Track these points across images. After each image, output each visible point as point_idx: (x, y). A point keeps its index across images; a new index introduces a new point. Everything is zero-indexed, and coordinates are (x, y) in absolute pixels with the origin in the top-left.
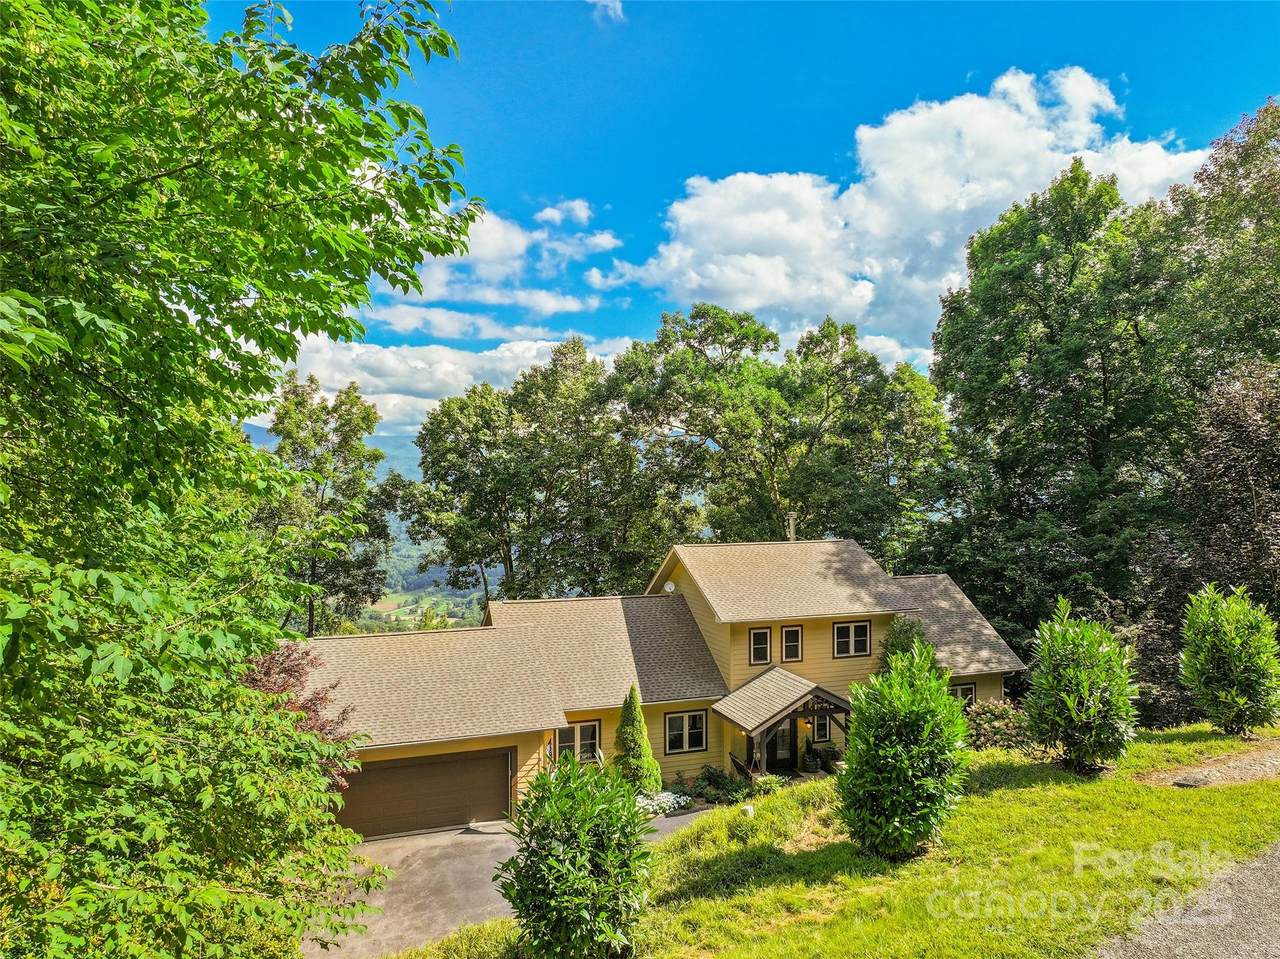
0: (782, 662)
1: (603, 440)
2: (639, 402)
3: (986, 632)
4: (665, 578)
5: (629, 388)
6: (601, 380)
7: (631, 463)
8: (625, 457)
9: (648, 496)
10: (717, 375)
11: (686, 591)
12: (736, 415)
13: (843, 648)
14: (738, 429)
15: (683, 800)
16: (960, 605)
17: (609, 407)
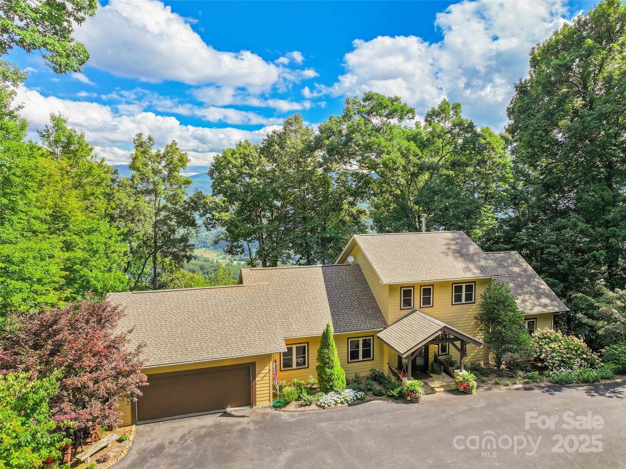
0: (420, 308)
1: (312, 172)
2: (333, 150)
3: (542, 287)
4: (348, 253)
5: (327, 142)
6: (311, 138)
7: (328, 185)
8: (325, 183)
9: (338, 204)
10: (378, 134)
11: (360, 262)
12: (389, 157)
13: (458, 299)
14: (391, 165)
15: (360, 394)
16: (525, 270)
17: (316, 153)
